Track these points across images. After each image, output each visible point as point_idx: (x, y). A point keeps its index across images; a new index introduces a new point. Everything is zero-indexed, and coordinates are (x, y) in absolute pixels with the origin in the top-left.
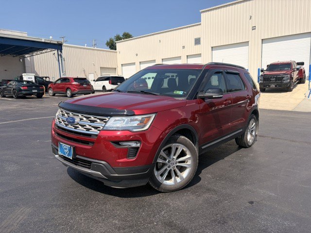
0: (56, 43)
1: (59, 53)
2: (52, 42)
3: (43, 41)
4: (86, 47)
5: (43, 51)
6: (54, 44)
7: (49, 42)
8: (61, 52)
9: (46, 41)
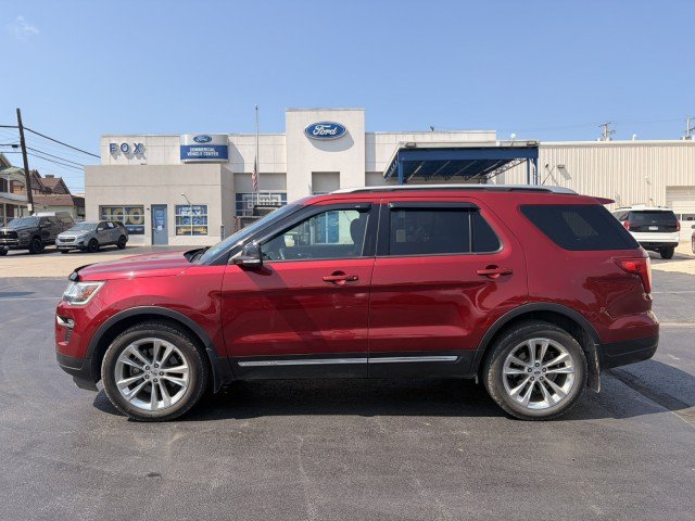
0: (525, 145)
1: (532, 165)
2: (515, 145)
3: (498, 145)
4: (633, 141)
5: (511, 164)
6: (522, 148)
7: (509, 145)
8: (535, 163)
9: (505, 145)
